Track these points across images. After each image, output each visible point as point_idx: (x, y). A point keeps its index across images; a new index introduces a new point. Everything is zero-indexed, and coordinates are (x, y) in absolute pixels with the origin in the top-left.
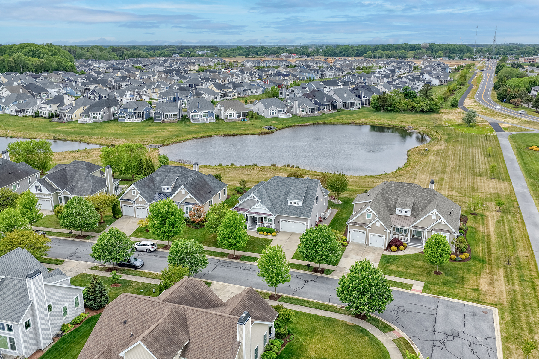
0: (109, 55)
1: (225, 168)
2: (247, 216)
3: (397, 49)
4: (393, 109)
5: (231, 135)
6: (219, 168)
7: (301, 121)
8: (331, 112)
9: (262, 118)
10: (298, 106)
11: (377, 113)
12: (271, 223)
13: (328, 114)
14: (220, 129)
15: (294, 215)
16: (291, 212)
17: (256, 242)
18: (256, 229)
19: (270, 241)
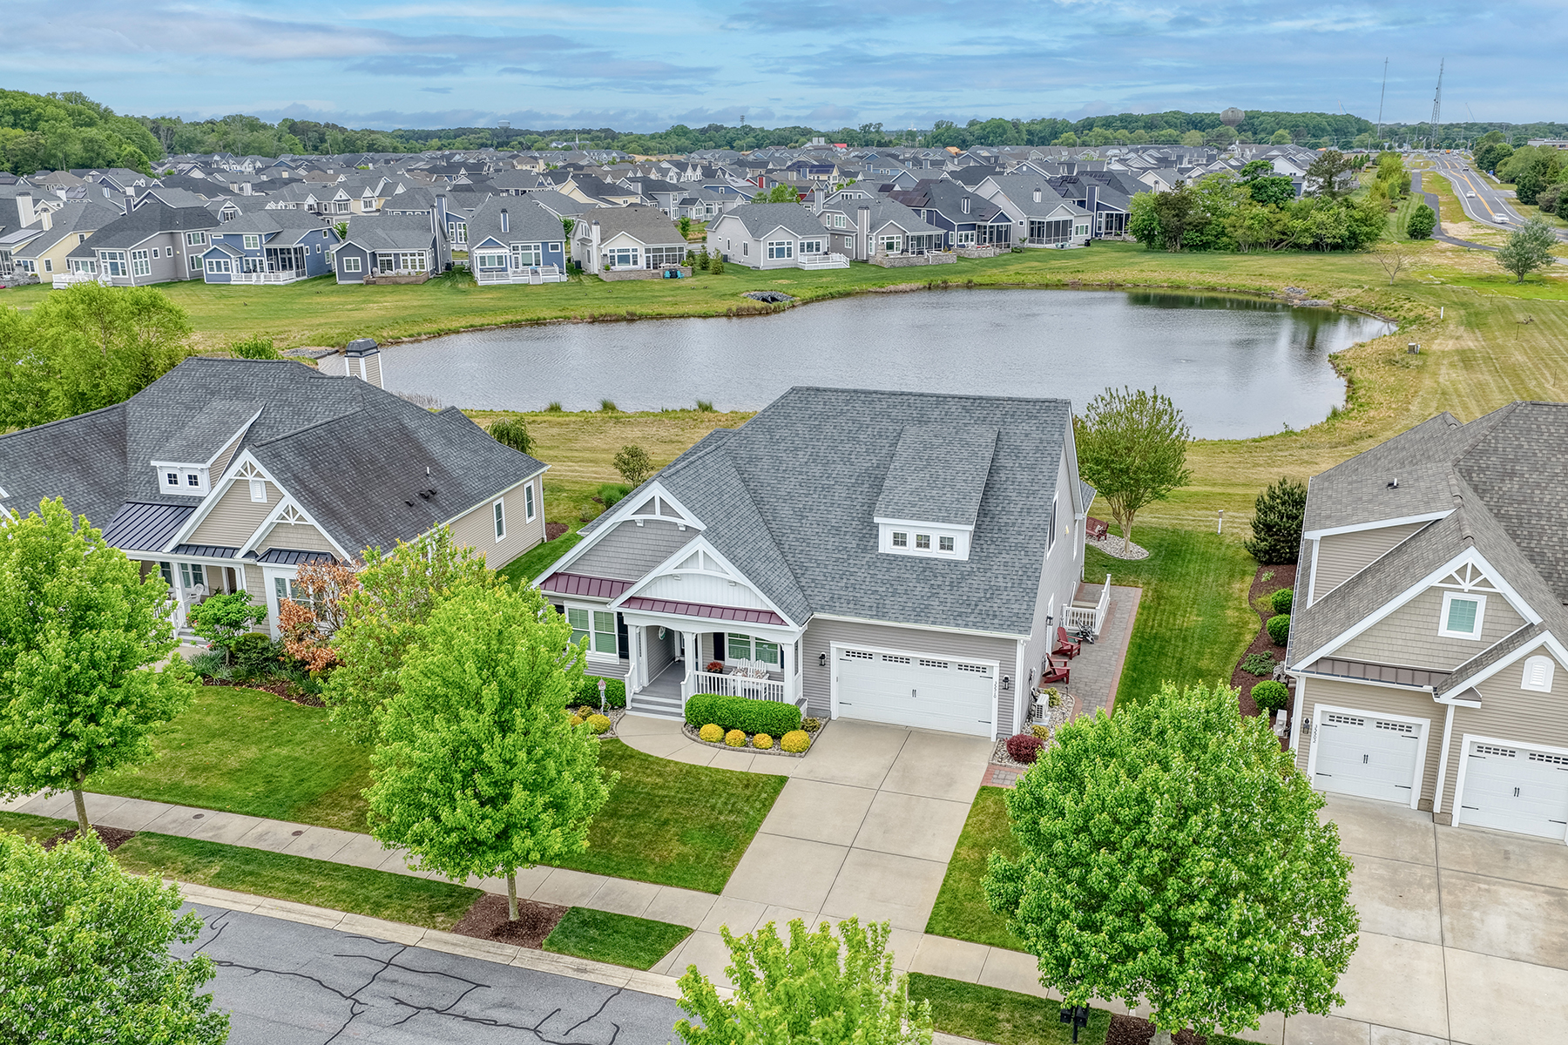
0: (276, 143)
1: (573, 419)
2: (623, 629)
3: (1149, 127)
4: (1213, 239)
5: (618, 319)
6: (546, 418)
7: (883, 278)
8: (989, 251)
9: (738, 272)
10: (873, 228)
11: (1152, 255)
12: (776, 668)
13: (980, 258)
14: (577, 302)
15: (922, 614)
16: (900, 599)
17: (674, 797)
18: (680, 706)
19: (768, 789)
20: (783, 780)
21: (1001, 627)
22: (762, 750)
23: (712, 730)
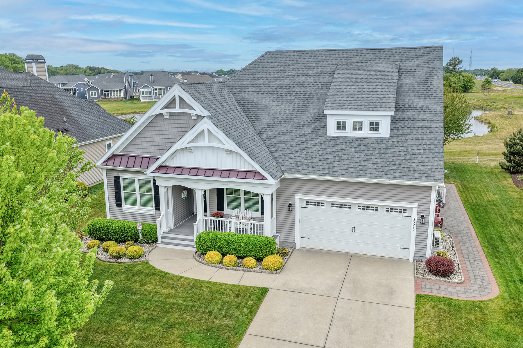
2: (156, 189)
15: (361, 172)
16: (344, 163)
17: (182, 304)
18: (193, 240)
19: (254, 297)
20: (265, 291)
21: (420, 178)
22: (249, 269)
23: (213, 255)
